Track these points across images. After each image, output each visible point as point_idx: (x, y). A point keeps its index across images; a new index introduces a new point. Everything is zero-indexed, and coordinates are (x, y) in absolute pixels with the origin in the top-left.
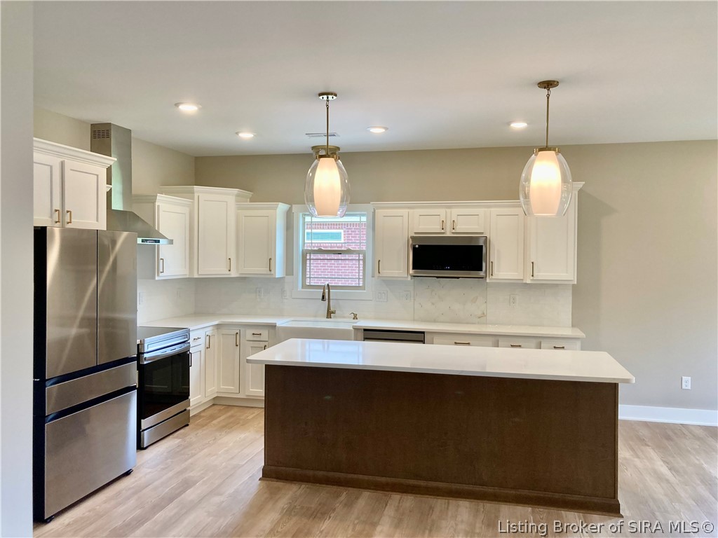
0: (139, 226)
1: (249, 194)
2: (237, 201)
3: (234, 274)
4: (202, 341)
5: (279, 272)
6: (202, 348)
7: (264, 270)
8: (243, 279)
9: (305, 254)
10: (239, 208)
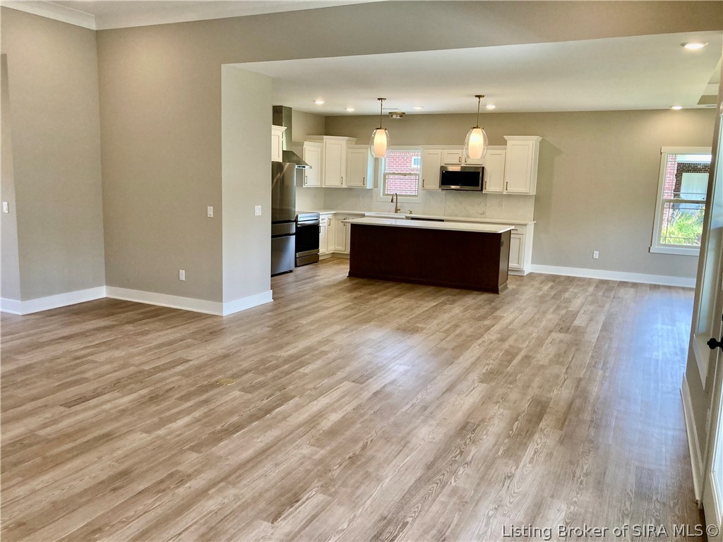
0: (295, 158)
1: (355, 139)
2: (347, 144)
3: (344, 186)
4: (326, 221)
5: (369, 185)
6: (326, 224)
7: (361, 184)
8: (350, 189)
9: (385, 175)
10: (348, 148)
